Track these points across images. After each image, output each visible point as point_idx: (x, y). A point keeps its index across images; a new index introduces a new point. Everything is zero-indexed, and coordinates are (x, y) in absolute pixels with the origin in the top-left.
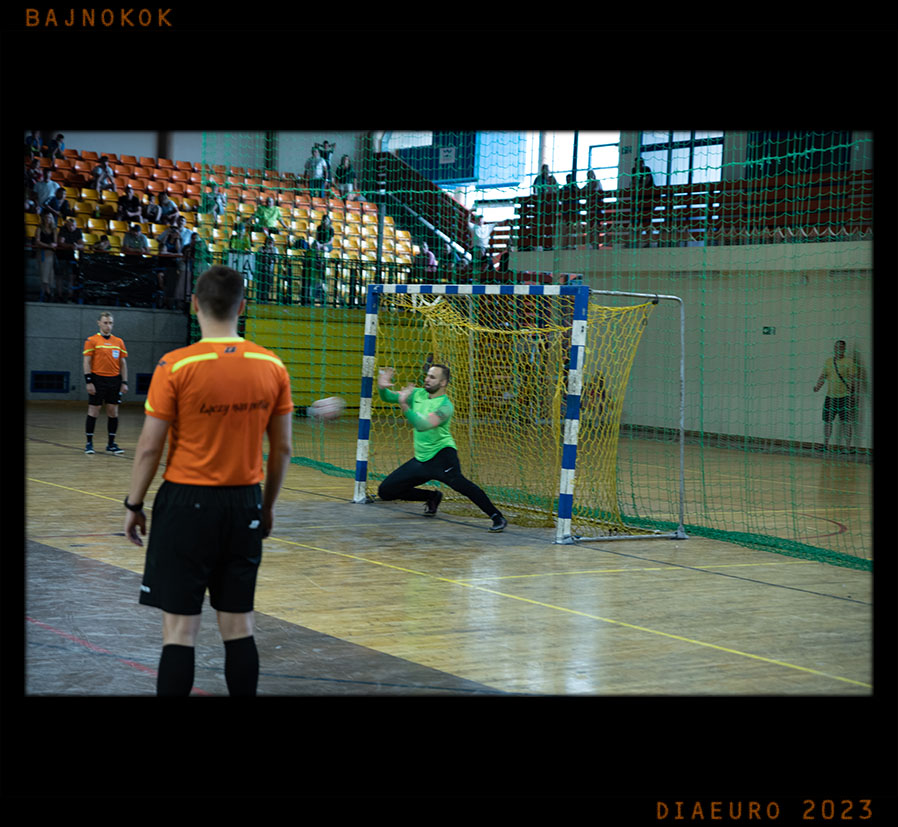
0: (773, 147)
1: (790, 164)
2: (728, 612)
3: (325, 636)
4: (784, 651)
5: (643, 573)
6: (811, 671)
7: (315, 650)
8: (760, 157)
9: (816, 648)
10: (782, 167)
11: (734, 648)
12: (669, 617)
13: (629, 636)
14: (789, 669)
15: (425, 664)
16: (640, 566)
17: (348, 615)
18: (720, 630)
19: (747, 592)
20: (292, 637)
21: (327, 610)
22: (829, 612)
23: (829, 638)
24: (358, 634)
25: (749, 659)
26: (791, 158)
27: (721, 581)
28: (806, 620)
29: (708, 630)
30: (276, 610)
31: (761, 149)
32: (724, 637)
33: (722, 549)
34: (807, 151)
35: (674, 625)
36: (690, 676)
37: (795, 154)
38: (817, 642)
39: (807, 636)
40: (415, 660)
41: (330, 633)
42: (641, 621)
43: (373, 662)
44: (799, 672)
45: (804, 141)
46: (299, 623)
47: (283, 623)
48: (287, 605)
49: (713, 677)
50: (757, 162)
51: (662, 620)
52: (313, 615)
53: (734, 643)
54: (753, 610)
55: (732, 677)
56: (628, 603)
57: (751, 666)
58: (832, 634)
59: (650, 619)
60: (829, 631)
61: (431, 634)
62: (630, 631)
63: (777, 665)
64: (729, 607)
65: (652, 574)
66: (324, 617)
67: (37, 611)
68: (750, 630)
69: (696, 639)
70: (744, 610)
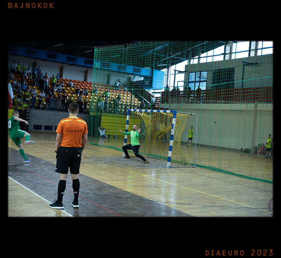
0: (217, 82)
1: (221, 86)
2: (204, 184)
3: (113, 186)
4: (216, 193)
5: (186, 175)
6: (222, 198)
7: (111, 190)
8: (214, 84)
9: (224, 193)
10: (219, 86)
11: (205, 192)
12: (191, 185)
13: (182, 189)
14: (218, 198)
15: (135, 194)
16: (185, 173)
17: (119, 182)
18: (202, 188)
19: (209, 180)
20: (106, 186)
21: (115, 181)
22: (227, 185)
23: (227, 191)
24: (121, 186)
25: (208, 195)
26: (221, 84)
27: (203, 177)
28: (222, 186)
29: (200, 188)
30: (103, 180)
31: (214, 82)
32: (203, 190)
33: (204, 170)
34: (224, 83)
35: (193, 187)
36: (195, 198)
37: (222, 83)
38: (224, 192)
39: (222, 190)
40: (133, 193)
41: (114, 186)
42: (185, 186)
43: (123, 193)
44: (219, 198)
45: (224, 81)
46: (108, 183)
47: (105, 183)
48: (105, 179)
49: (200, 199)
50: (213, 85)
51: (189, 186)
52: (111, 182)
53: (205, 191)
54: (210, 184)
55: (204, 199)
56: (182, 181)
57: (209, 197)
58: (227, 190)
59: (187, 185)
60: (227, 189)
61: (137, 187)
62: (182, 188)
63: (215, 197)
64: (204, 183)
65: (187, 175)
66: (113, 182)
67: (50, 178)
68: (209, 188)
69: (197, 190)
70: (207, 184)
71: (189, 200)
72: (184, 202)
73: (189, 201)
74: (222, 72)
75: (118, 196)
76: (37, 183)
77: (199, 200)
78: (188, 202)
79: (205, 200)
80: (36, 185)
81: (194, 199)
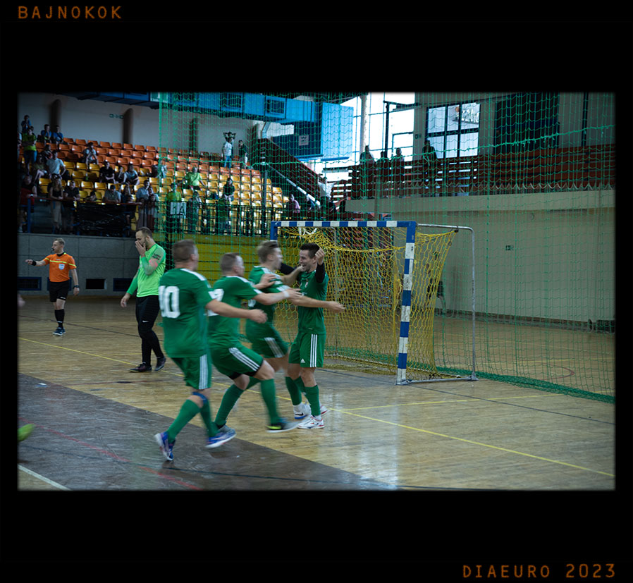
0: (532, 133)
1: (543, 143)
2: (517, 429)
4: (560, 454)
5: (456, 403)
7: (262, 458)
8: (523, 139)
9: (579, 452)
10: (537, 145)
11: (527, 453)
12: (481, 433)
13: (459, 445)
14: (567, 467)
15: (334, 467)
16: (454, 398)
18: (515, 441)
19: (525, 415)
20: (245, 449)
22: (580, 428)
23: (585, 445)
25: (540, 460)
26: (543, 140)
27: (507, 408)
28: (568, 433)
29: (508, 441)
31: (523, 134)
32: (519, 445)
33: (502, 387)
34: (553, 135)
35: (486, 438)
36: (506, 472)
37: (545, 137)
38: (578, 448)
39: (571, 444)
42: (463, 436)
45: (551, 128)
49: (520, 472)
50: (521, 142)
51: (477, 435)
53: (527, 449)
54: (532, 427)
56: (452, 423)
57: (542, 465)
58: (587, 443)
59: (469, 434)
60: (584, 441)
62: (459, 442)
63: (558, 464)
64: (517, 425)
65: (463, 404)
67: (78, 434)
68: (534, 441)
69: (502, 447)
70: (527, 427)
71: (490, 477)
72: (478, 483)
73: (490, 480)
74: (544, 103)
75: (288, 477)
76: (47, 451)
77: (517, 476)
78: (491, 483)
79: (533, 476)
80: (44, 457)
81: (503, 474)
